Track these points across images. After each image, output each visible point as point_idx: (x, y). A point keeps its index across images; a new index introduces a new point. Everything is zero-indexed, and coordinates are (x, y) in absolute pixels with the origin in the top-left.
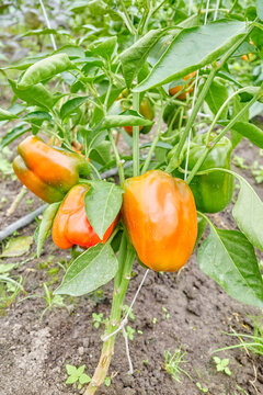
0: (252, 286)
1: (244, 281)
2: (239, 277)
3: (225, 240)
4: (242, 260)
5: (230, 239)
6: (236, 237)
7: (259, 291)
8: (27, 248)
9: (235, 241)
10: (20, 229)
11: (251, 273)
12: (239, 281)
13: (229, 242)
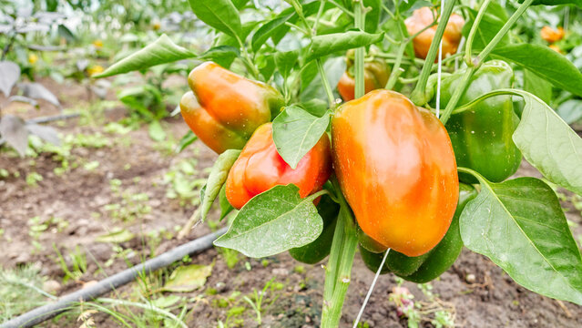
0: (561, 268)
1: (547, 263)
2: (538, 257)
3: (507, 198)
4: (538, 226)
5: (515, 195)
6: (526, 189)
7: (575, 275)
8: (201, 282)
9: (524, 195)
10: (194, 255)
11: (558, 245)
12: (539, 264)
13: (514, 201)
